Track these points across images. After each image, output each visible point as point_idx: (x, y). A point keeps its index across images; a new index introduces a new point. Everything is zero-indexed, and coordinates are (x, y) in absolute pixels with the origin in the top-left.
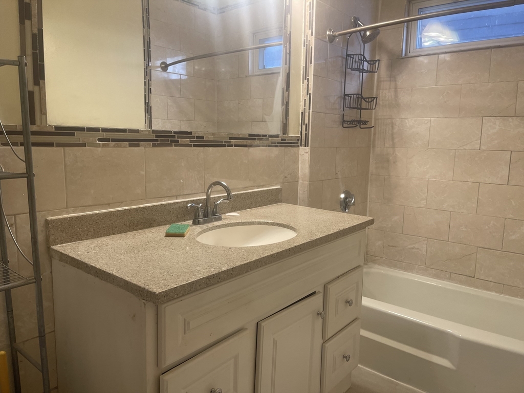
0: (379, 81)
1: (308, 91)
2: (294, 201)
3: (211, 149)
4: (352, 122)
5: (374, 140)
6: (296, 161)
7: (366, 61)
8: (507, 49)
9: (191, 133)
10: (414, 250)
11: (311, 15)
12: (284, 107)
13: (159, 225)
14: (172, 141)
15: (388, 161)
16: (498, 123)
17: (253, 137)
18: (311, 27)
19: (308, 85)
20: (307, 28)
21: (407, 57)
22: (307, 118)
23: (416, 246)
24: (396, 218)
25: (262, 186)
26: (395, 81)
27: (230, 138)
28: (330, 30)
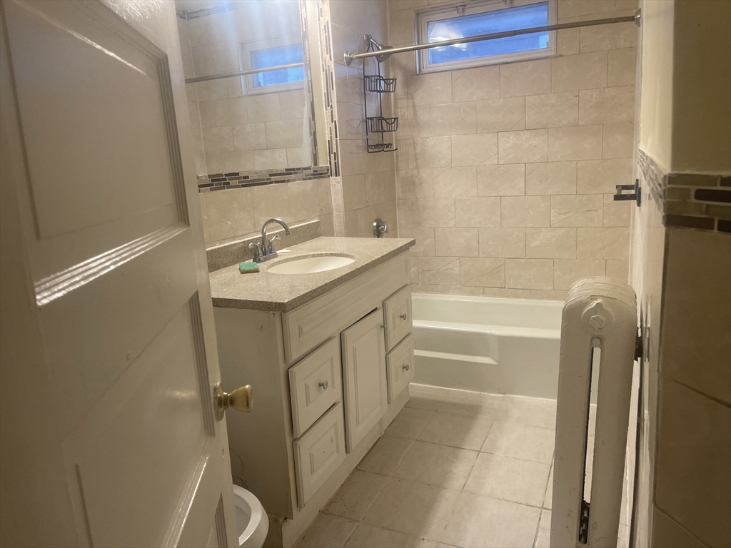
0: (396, 99)
1: (332, 118)
2: (330, 233)
3: (256, 187)
4: (376, 146)
5: (397, 162)
6: (328, 193)
7: (383, 79)
8: (513, 64)
9: (238, 174)
10: (448, 271)
11: (327, 38)
12: (312, 137)
13: (225, 266)
14: (224, 184)
15: (414, 183)
16: (511, 137)
17: (289, 171)
18: (328, 52)
19: (332, 112)
20: (325, 53)
21: (421, 74)
22: (334, 147)
23: (450, 266)
24: (428, 241)
25: (302, 221)
26: (413, 98)
27: (271, 175)
28: (347, 53)
